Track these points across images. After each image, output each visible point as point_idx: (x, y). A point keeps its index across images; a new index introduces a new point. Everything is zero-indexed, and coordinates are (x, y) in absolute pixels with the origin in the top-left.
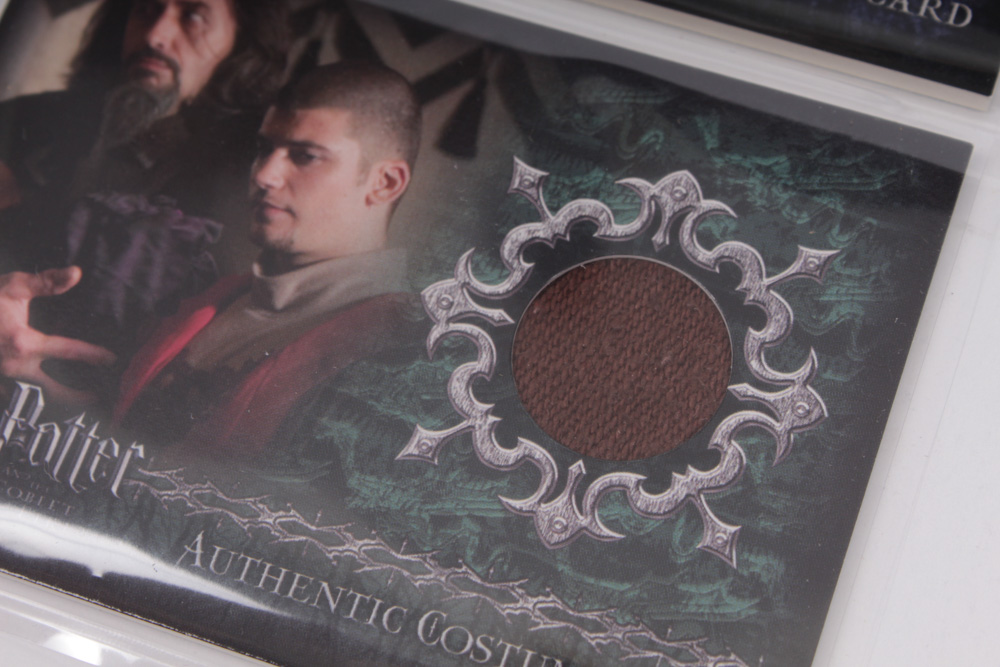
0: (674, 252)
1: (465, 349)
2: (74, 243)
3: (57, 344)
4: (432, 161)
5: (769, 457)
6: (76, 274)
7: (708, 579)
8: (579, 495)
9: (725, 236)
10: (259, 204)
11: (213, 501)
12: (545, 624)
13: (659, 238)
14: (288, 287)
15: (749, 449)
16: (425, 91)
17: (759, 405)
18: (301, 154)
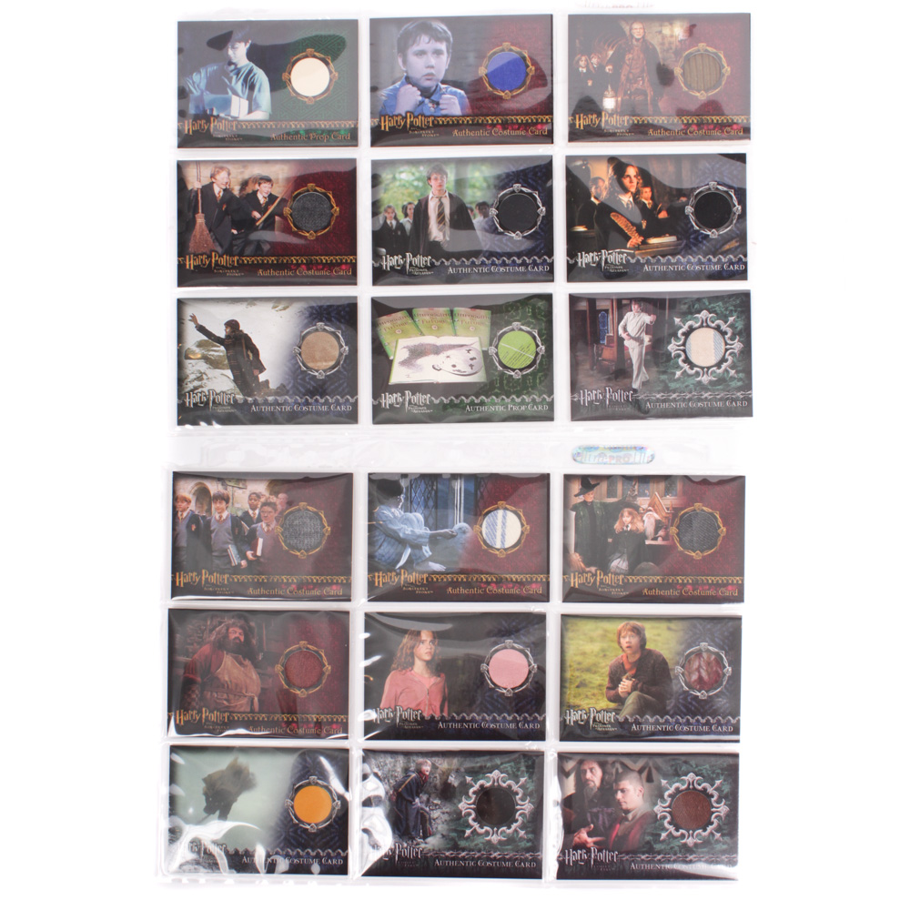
0: (694, 788)
1: (665, 817)
2: (589, 820)
3: (595, 839)
4: (646, 785)
5: (722, 820)
6: (592, 826)
7: (718, 844)
8: (693, 836)
9: (702, 783)
10: (619, 803)
12: (695, 860)
13: (691, 787)
14: (630, 816)
15: (718, 820)
16: (640, 772)
17: (717, 812)
18: (623, 791)
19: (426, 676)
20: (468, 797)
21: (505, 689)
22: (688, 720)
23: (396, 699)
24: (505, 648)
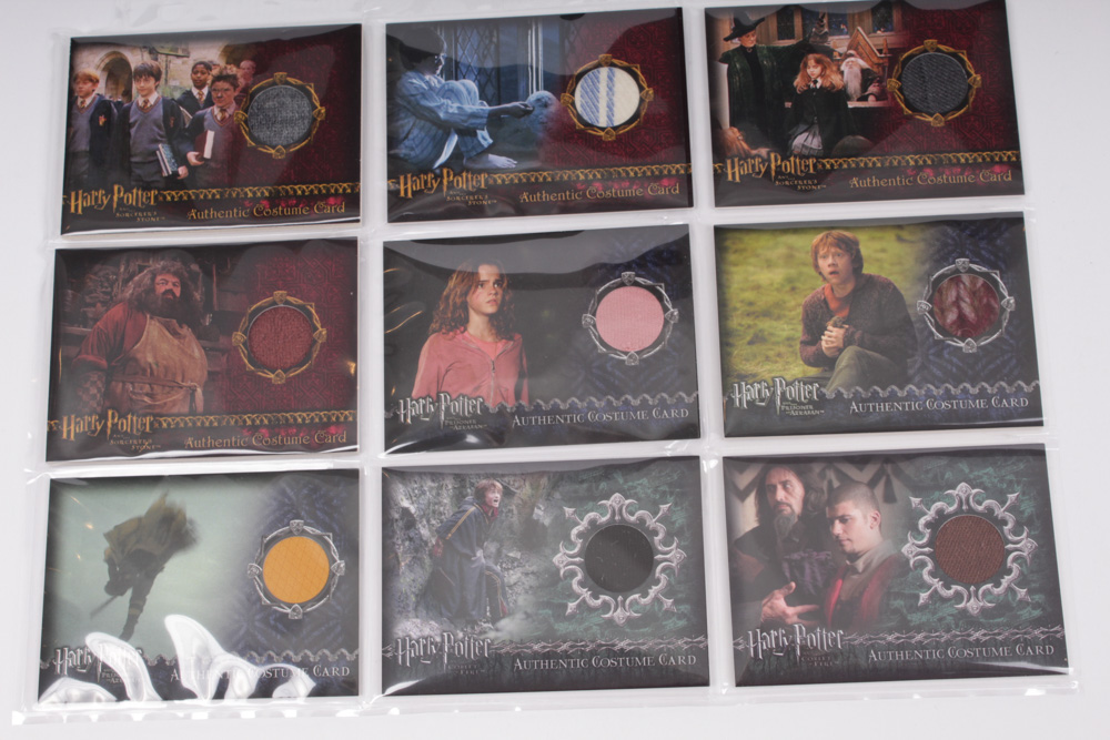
0: (971, 510)
1: (923, 564)
2: (787, 574)
3: (799, 609)
4: (886, 508)
5: (1026, 565)
6: (793, 584)
7: (1025, 608)
8: (977, 597)
9: (984, 500)
10: (838, 541)
11: (871, 639)
12: (984, 639)
13: (964, 507)
14: (860, 565)
15: (1019, 564)
16: (872, 484)
17: (1016, 550)
18: (843, 520)
19: (490, 339)
20: (571, 544)
21: (626, 353)
22: (947, 390)
23: (439, 381)
24: (622, 285)
